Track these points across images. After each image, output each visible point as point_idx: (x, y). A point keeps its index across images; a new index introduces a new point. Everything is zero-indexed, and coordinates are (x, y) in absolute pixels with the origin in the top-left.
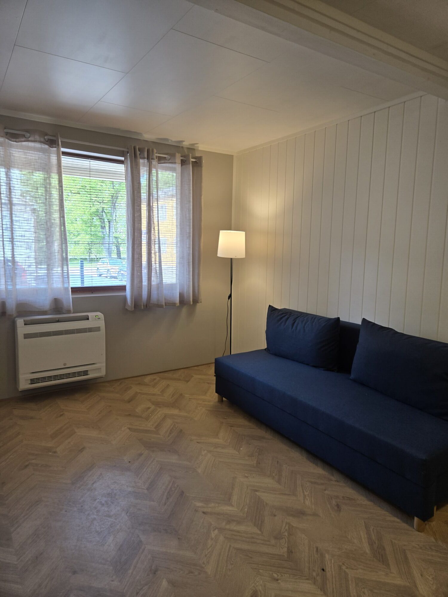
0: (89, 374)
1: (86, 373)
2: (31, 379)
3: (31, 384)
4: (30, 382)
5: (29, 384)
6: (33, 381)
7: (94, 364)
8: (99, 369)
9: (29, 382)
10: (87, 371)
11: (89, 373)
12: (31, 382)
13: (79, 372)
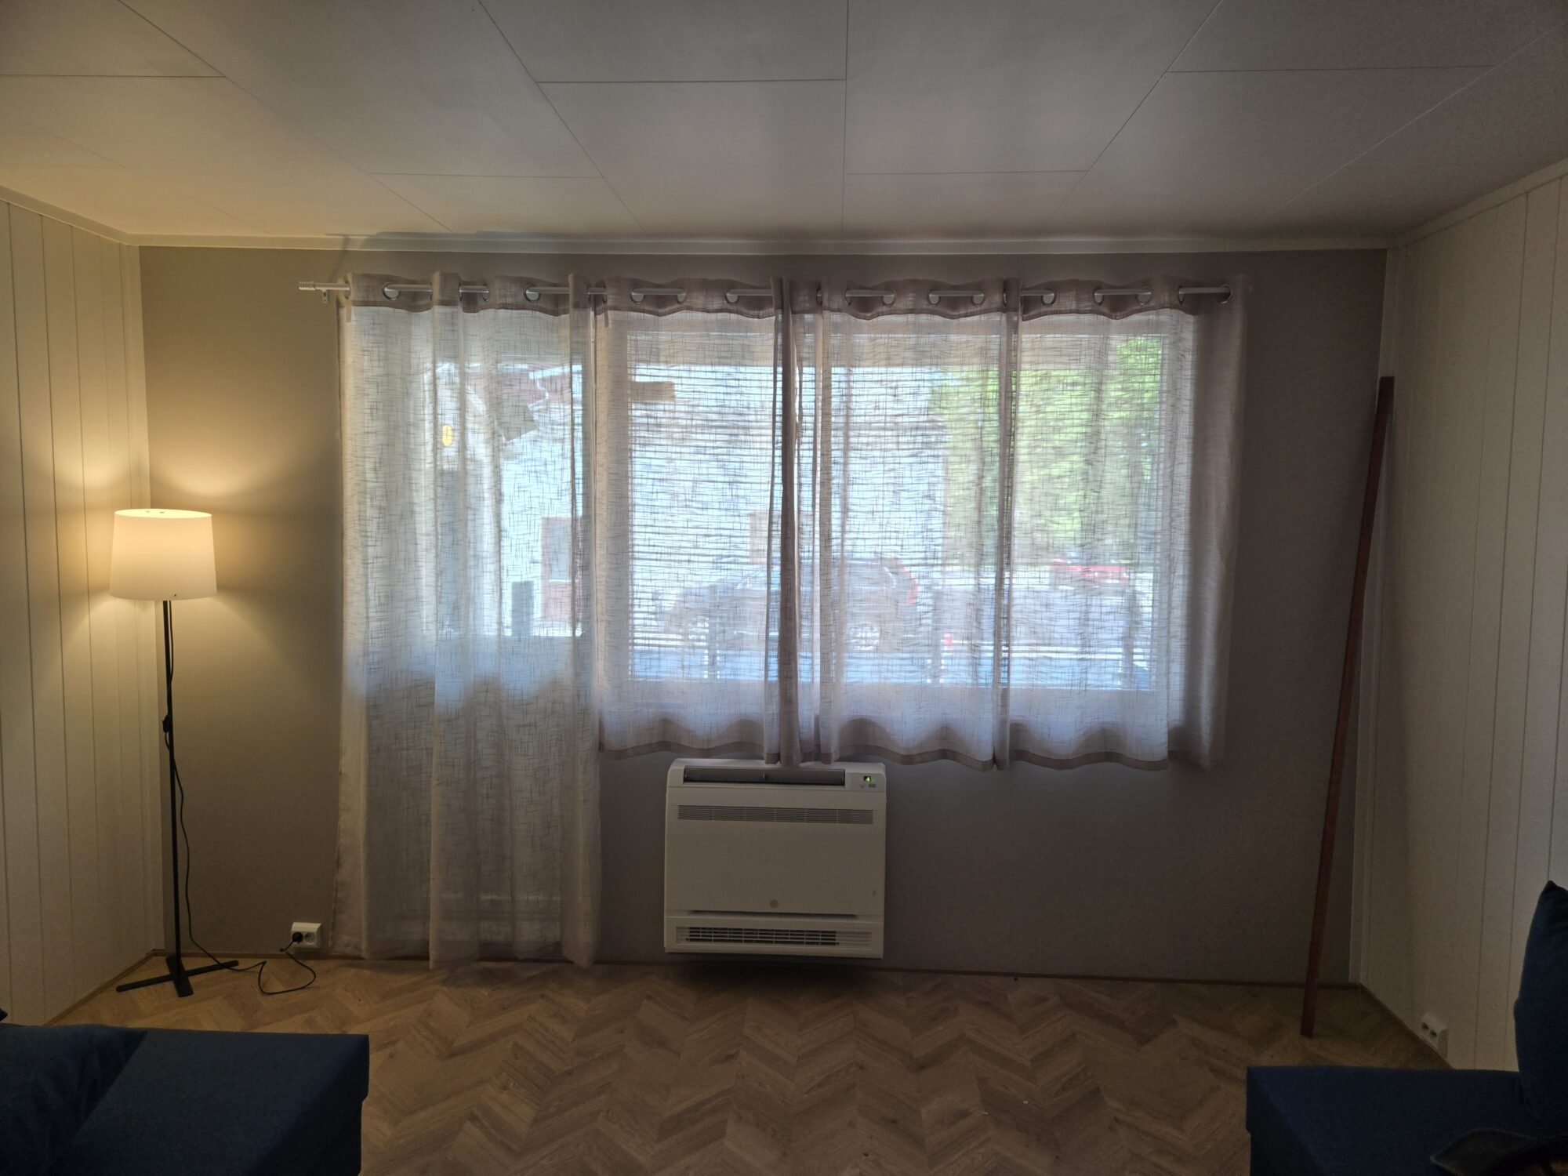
0: (838, 944)
1: (829, 937)
2: (691, 928)
3: (691, 940)
4: (689, 934)
5: (687, 939)
6: (696, 934)
7: (852, 916)
8: (864, 935)
9: (687, 934)
10: (833, 933)
11: (838, 939)
12: (691, 936)
13: (813, 933)
